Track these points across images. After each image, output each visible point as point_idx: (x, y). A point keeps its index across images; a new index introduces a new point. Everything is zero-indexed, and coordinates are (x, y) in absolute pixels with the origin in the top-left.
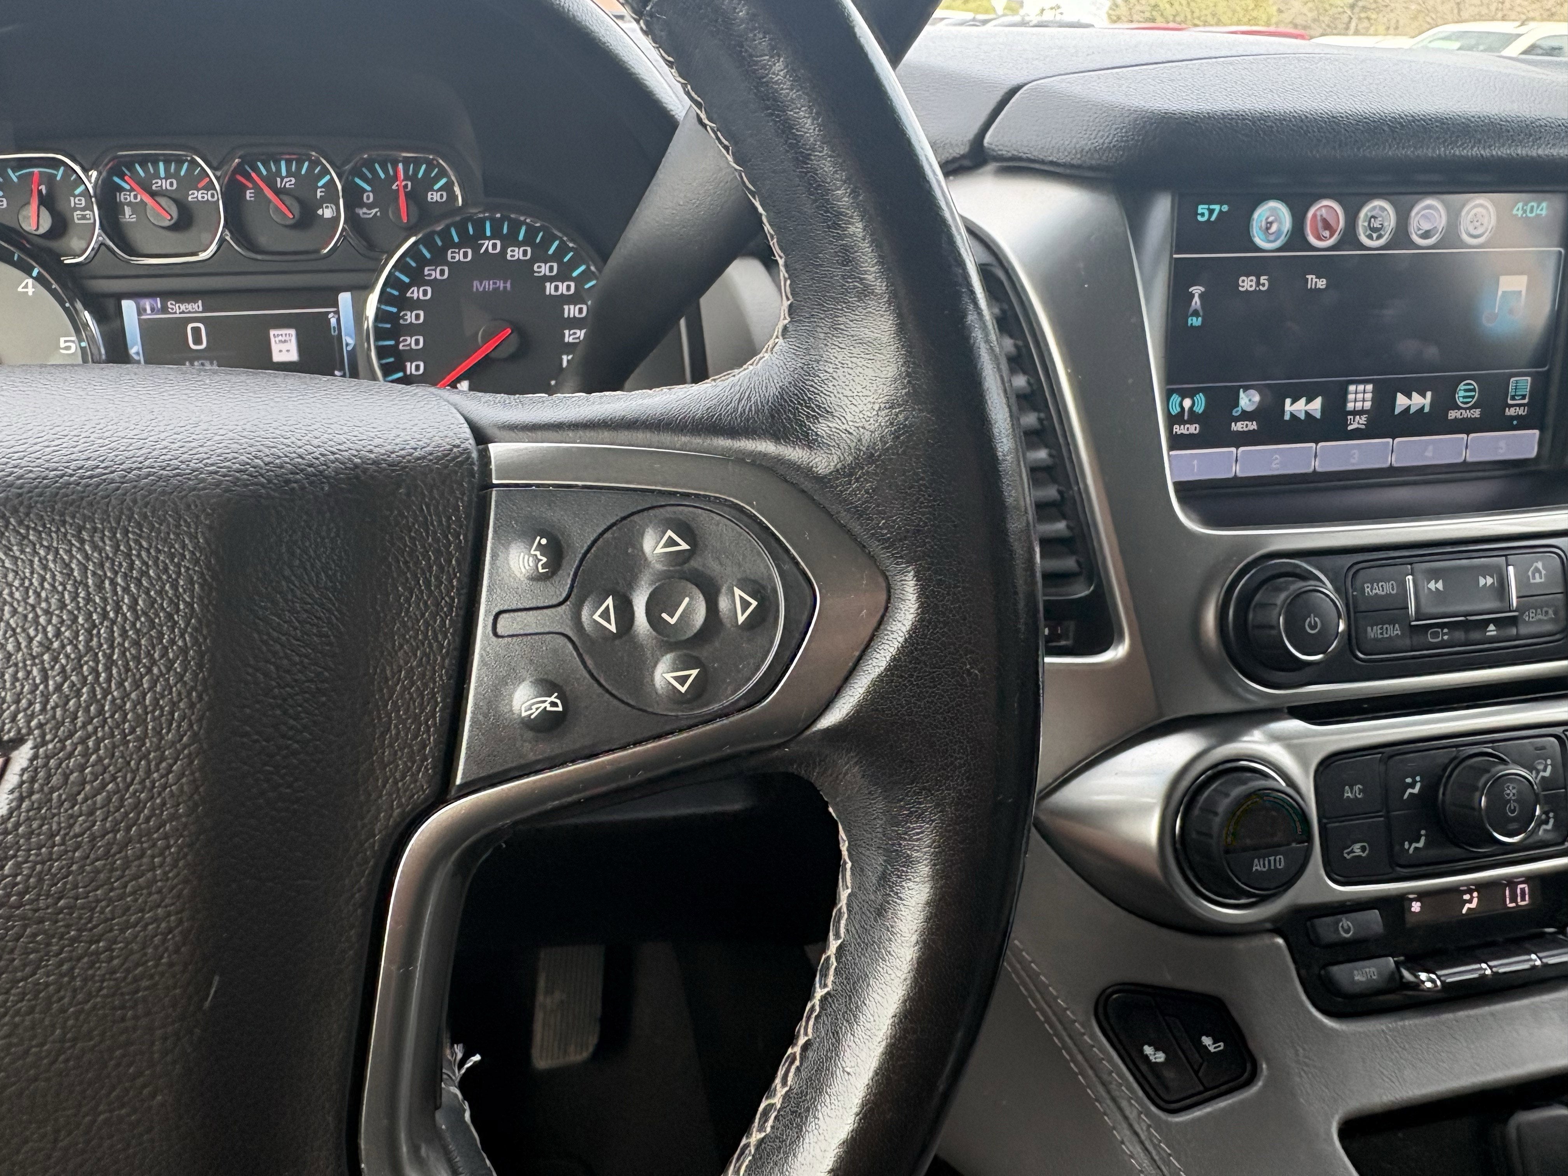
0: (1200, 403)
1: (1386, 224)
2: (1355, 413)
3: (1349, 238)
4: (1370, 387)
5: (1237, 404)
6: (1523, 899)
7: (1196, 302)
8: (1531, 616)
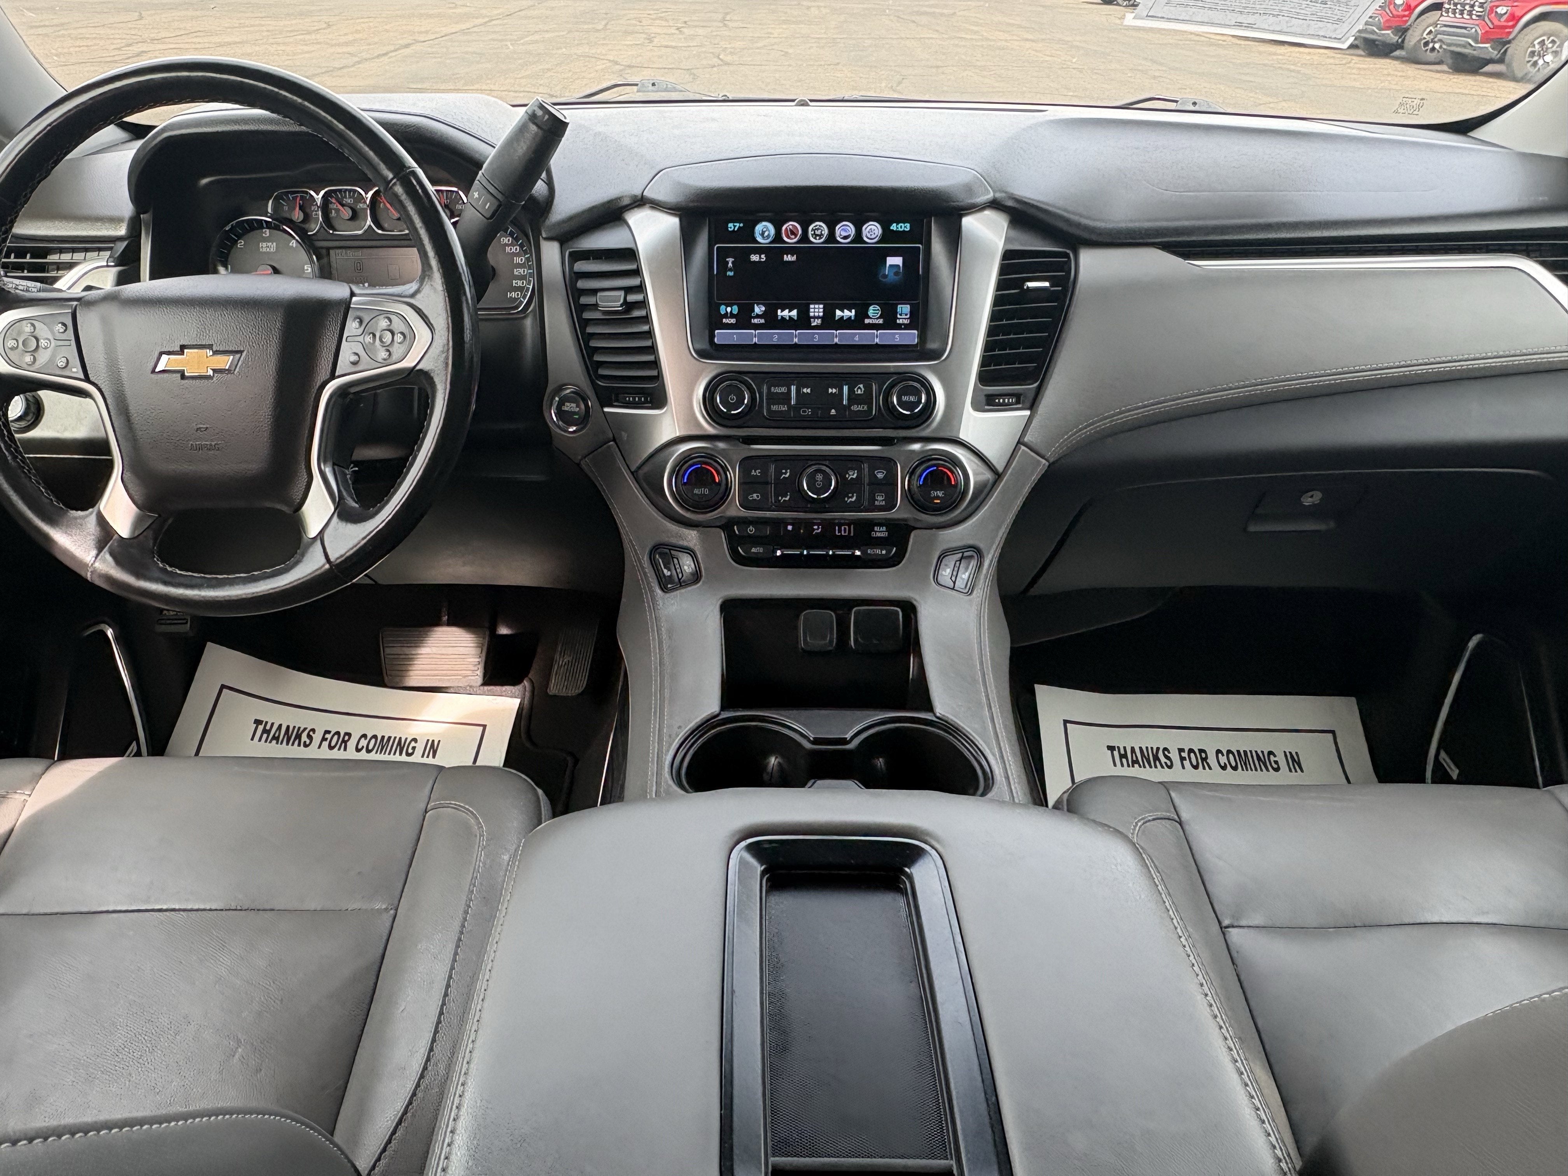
0: (735, 309)
1: (823, 232)
2: (815, 317)
3: (805, 238)
4: (821, 306)
5: (754, 311)
6: (845, 532)
7: (730, 265)
8: (855, 408)
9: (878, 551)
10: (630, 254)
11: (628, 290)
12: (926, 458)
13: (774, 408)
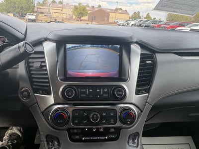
6: (102, 130)
8: (104, 95)
9: (112, 136)
10: (42, 53)
11: (42, 62)
12: (124, 109)
13: (82, 95)
